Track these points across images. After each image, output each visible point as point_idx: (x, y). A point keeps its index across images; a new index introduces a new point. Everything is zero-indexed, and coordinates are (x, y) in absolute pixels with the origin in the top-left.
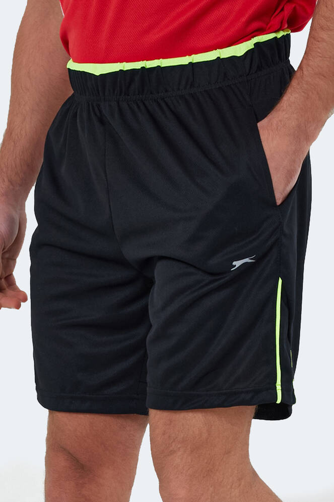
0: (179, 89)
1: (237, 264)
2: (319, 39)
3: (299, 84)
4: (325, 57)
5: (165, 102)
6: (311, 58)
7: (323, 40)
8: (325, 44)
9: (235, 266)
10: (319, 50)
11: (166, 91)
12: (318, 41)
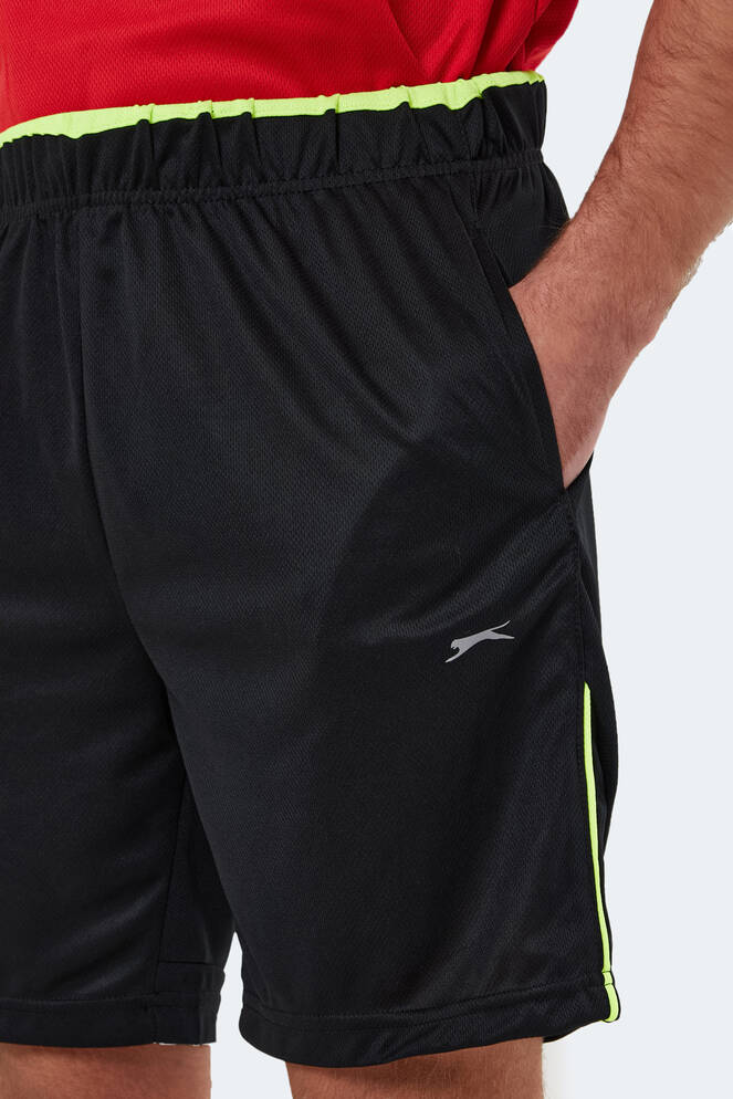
0: (295, 176)
1: (463, 645)
2: (664, 81)
3: (609, 191)
4: (681, 126)
5: (258, 205)
6: (643, 129)
7: (675, 82)
8: (678, 91)
9: (458, 649)
10: (663, 108)
11: (263, 179)
12: (662, 86)
